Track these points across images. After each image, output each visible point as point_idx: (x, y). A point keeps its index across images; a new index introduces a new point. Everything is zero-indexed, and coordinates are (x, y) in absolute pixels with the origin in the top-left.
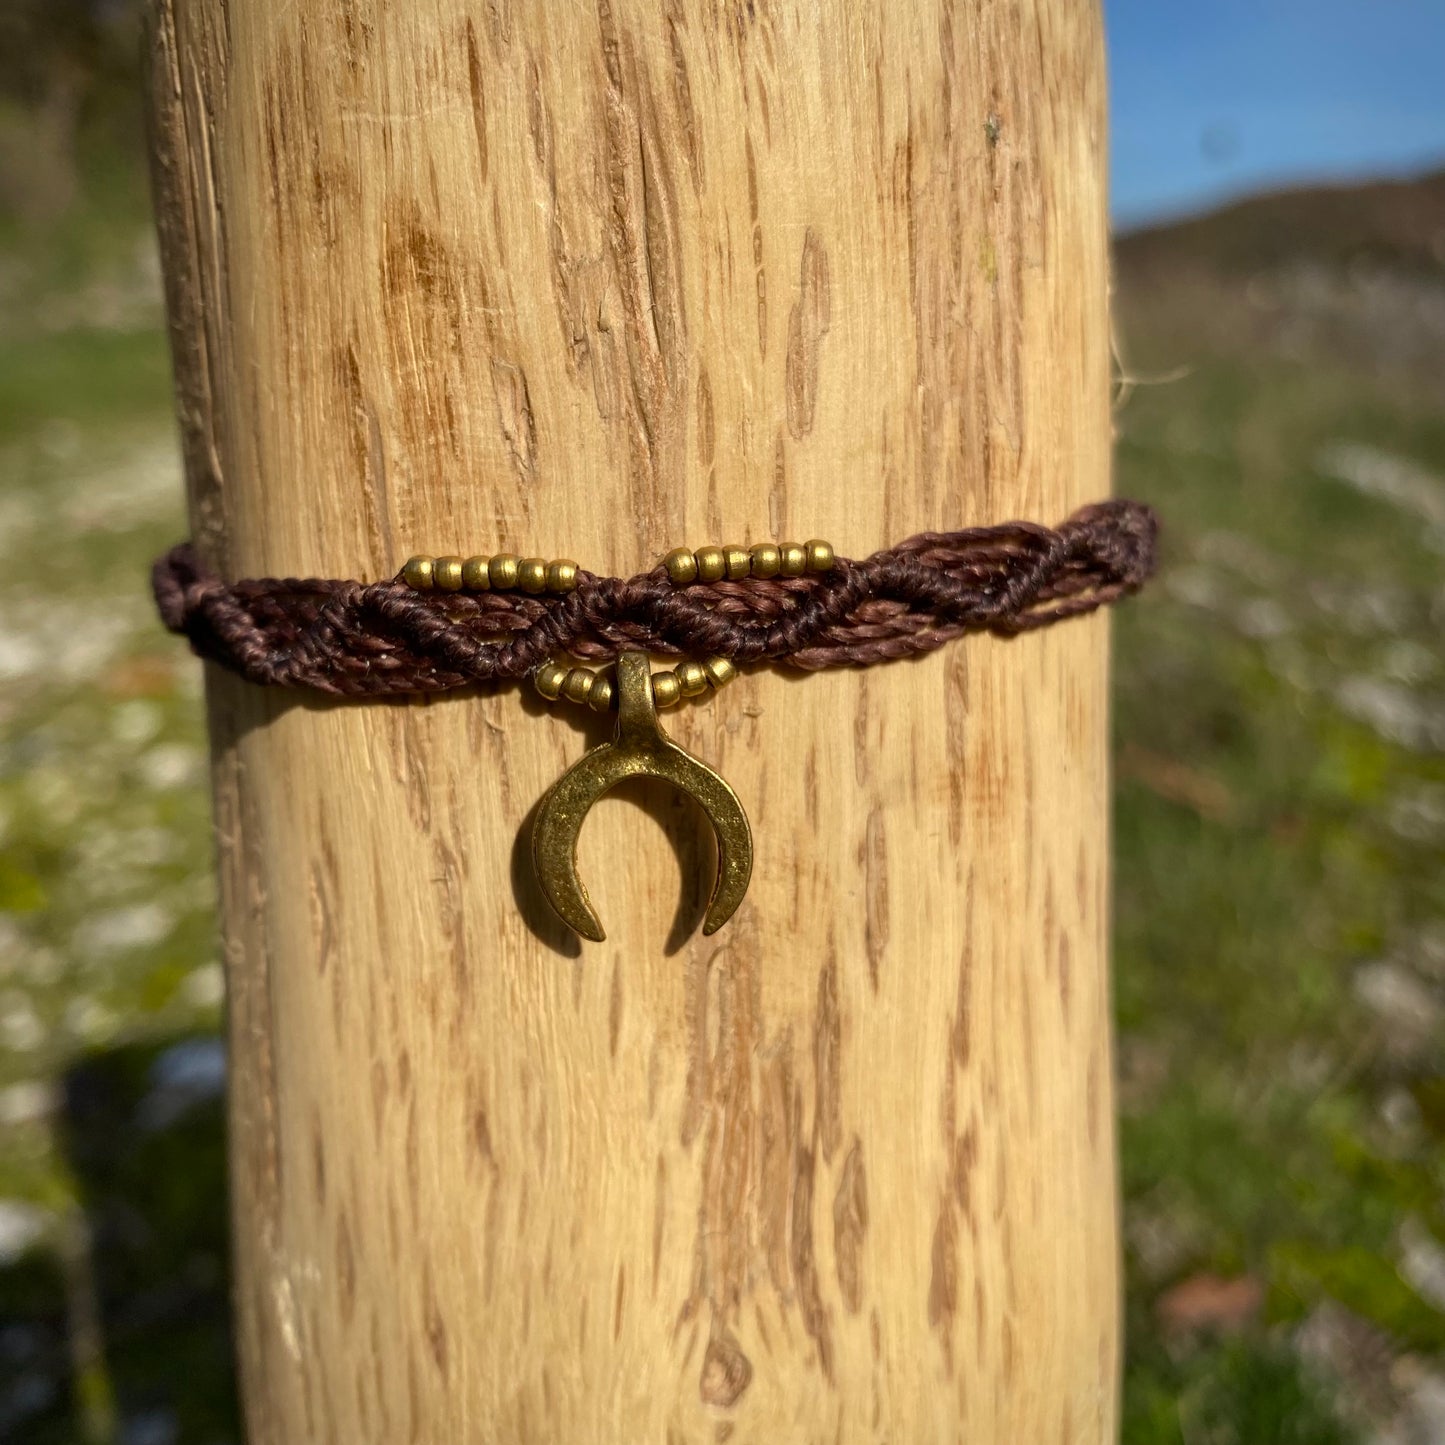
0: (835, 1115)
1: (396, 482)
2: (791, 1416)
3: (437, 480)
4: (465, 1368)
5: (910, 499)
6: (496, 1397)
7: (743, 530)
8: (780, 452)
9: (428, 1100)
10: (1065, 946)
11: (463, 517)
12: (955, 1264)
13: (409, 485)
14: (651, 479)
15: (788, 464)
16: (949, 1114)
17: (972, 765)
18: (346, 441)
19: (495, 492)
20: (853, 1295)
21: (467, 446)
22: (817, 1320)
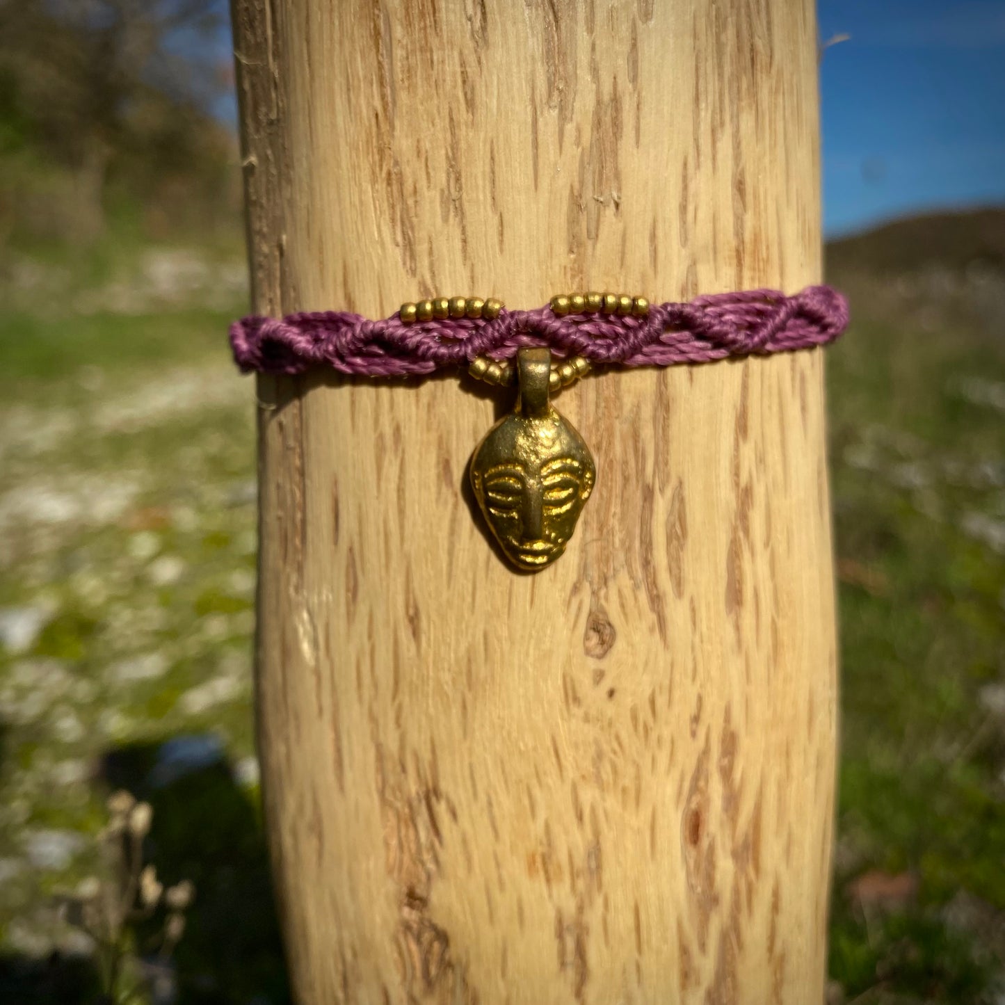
0: (666, 464)
1: (399, 53)
2: (641, 669)
3: (426, 49)
4: (432, 638)
5: (709, 70)
6: (452, 655)
7: (612, 77)
8: (634, 29)
9: (412, 453)
10: (803, 379)
11: (440, 68)
12: (741, 574)
13: (407, 54)
14: (556, 43)
15: (639, 38)
16: (736, 473)
17: (749, 246)
18: (368, 31)
19: (461, 53)
20: (679, 583)
21: (444, 27)
22: (656, 600)
